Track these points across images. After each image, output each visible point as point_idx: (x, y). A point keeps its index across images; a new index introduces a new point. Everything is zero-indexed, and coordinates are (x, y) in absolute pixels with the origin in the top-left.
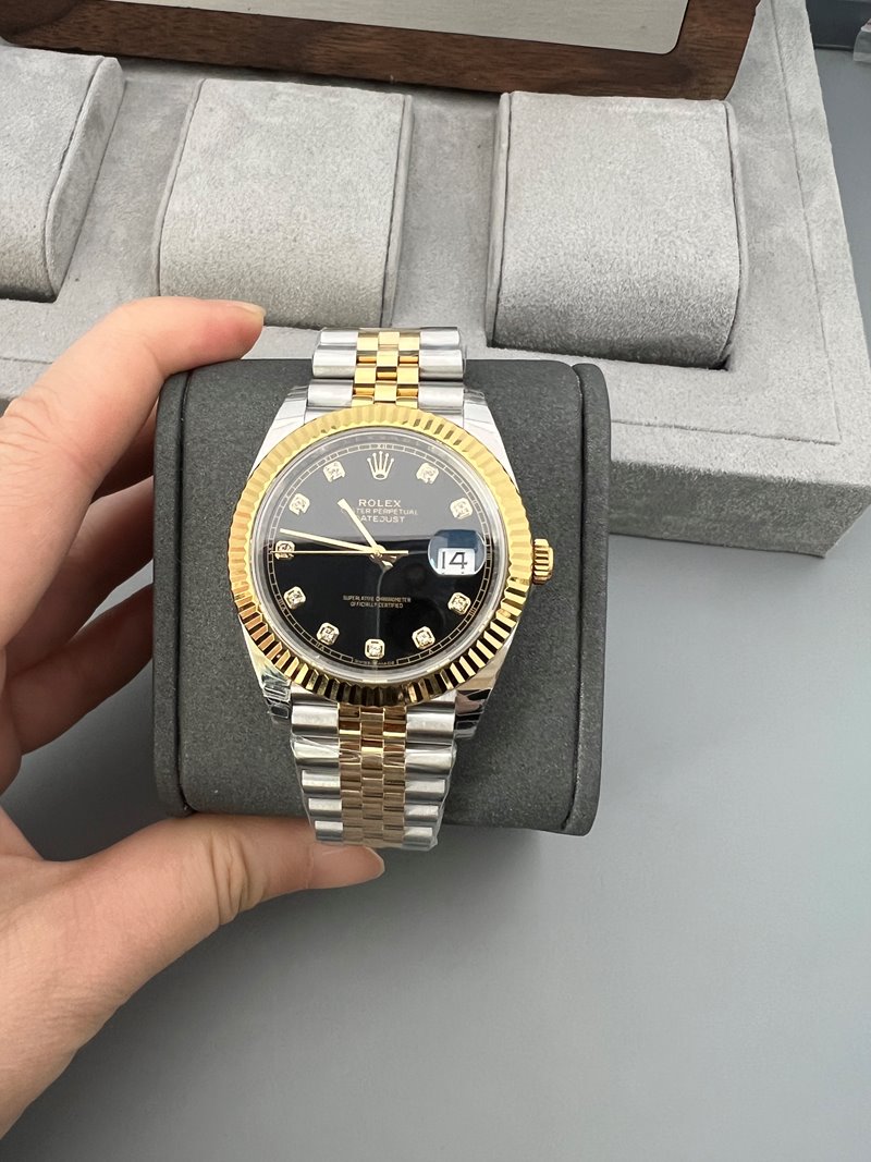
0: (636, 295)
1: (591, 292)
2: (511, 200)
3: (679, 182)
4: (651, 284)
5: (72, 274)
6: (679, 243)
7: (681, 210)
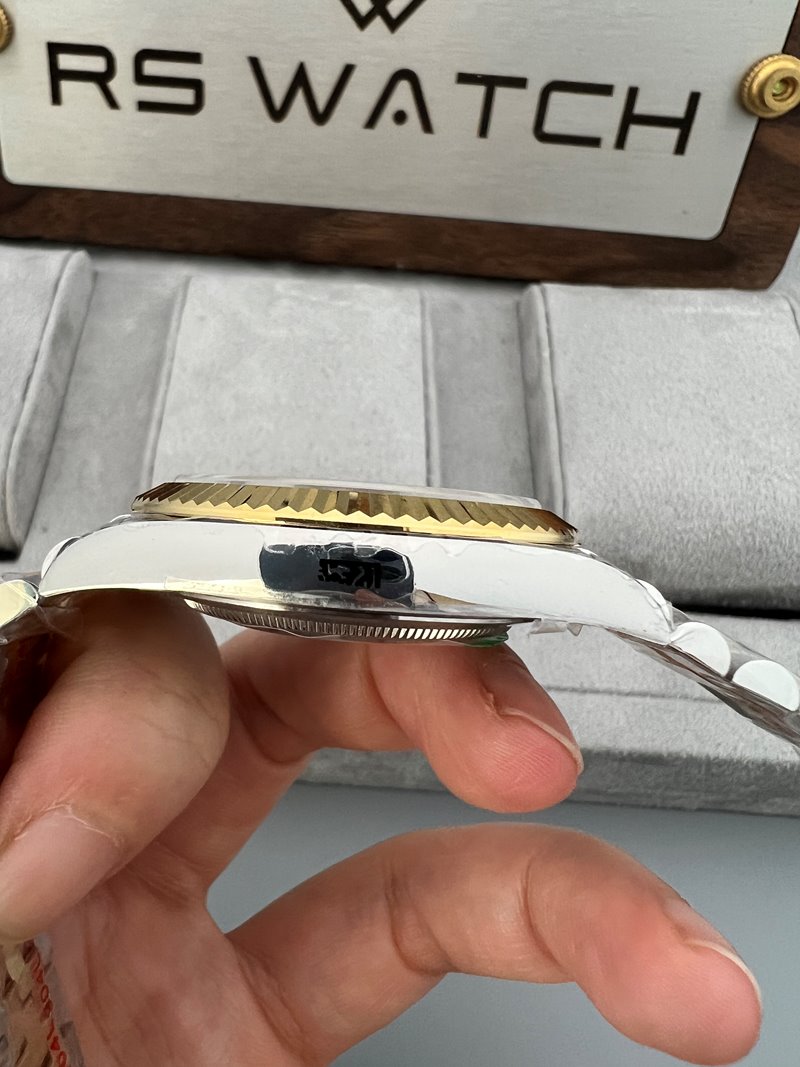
0: (729, 544)
1: (675, 540)
2: (565, 426)
3: (765, 404)
4: (748, 531)
5: (39, 522)
6: (776, 480)
7: (772, 440)
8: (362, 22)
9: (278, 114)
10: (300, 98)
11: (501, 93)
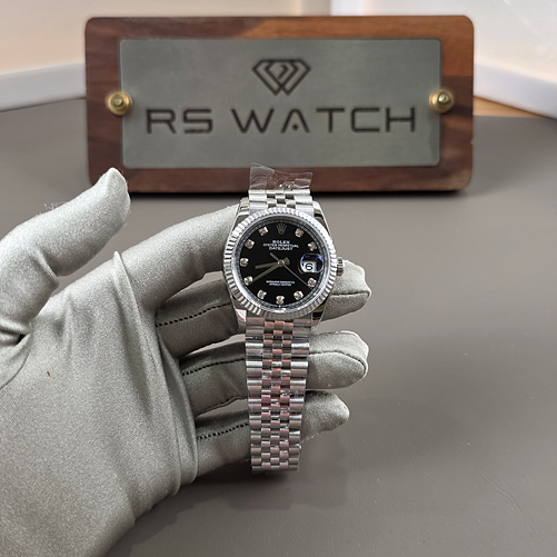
8: (276, 92)
9: (244, 130)
10: (253, 123)
11: (335, 115)
